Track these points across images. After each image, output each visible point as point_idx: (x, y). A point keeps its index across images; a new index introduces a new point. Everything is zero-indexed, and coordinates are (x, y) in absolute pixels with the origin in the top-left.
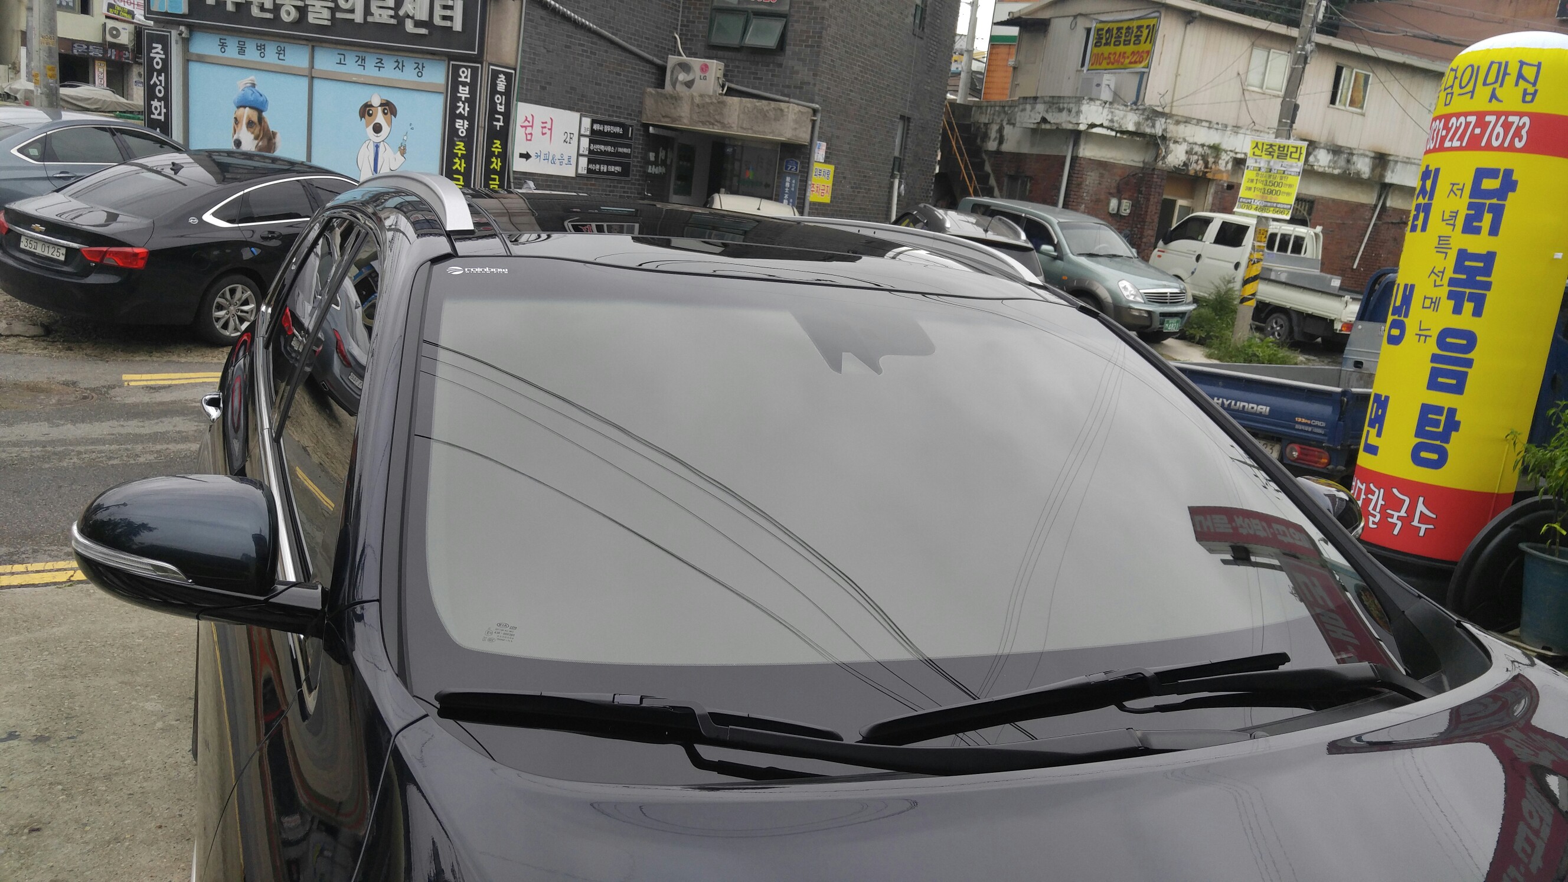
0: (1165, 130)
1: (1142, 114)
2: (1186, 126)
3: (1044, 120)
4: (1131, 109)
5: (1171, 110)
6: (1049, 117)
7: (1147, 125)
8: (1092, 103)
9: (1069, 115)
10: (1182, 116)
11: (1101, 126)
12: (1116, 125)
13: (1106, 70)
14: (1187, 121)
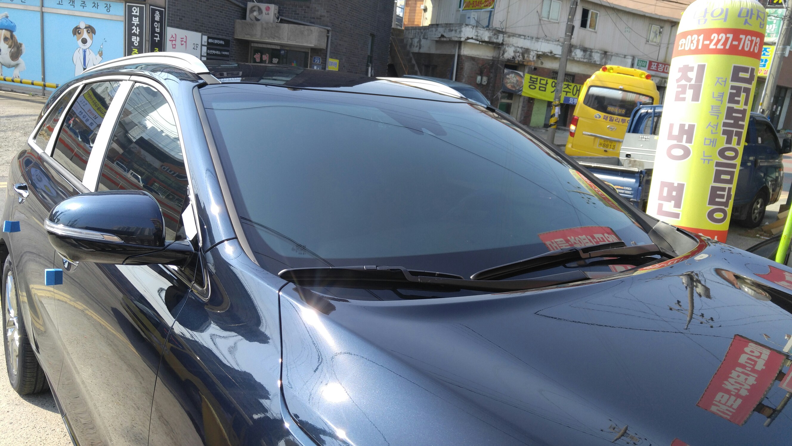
0: (503, 40)
1: (492, 32)
2: (513, 38)
3: (442, 36)
4: (487, 30)
5: (506, 30)
6: (445, 35)
7: (495, 38)
8: (467, 27)
9: (456, 33)
10: (511, 33)
11: (472, 38)
12: (479, 38)
13: (472, 10)
14: (514, 35)
